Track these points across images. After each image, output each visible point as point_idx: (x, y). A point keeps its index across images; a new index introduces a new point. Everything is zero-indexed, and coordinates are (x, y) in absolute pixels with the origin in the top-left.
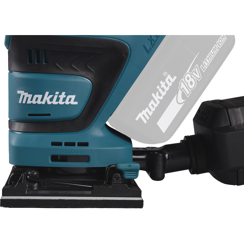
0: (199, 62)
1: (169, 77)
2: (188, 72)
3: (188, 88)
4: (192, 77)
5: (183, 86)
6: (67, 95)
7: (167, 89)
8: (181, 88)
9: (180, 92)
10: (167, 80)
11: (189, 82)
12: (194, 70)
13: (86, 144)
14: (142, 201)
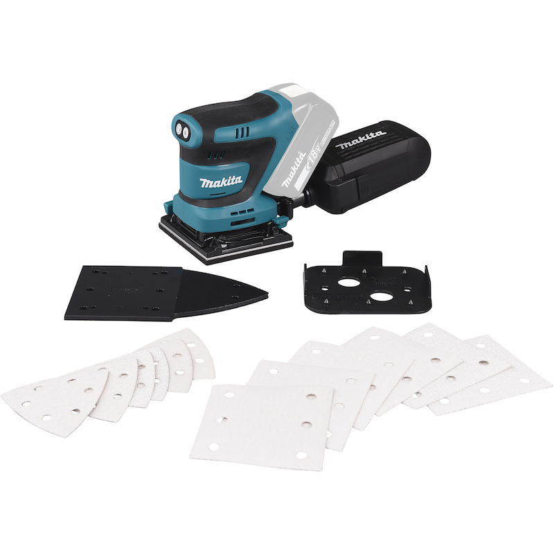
0: (320, 141)
1: (302, 154)
2: (313, 148)
3: (313, 159)
4: (315, 152)
5: (310, 158)
6: (236, 177)
7: (300, 162)
8: (309, 160)
9: (308, 162)
10: (300, 157)
11: (313, 155)
12: (316, 147)
13: (252, 210)
14: (293, 243)
